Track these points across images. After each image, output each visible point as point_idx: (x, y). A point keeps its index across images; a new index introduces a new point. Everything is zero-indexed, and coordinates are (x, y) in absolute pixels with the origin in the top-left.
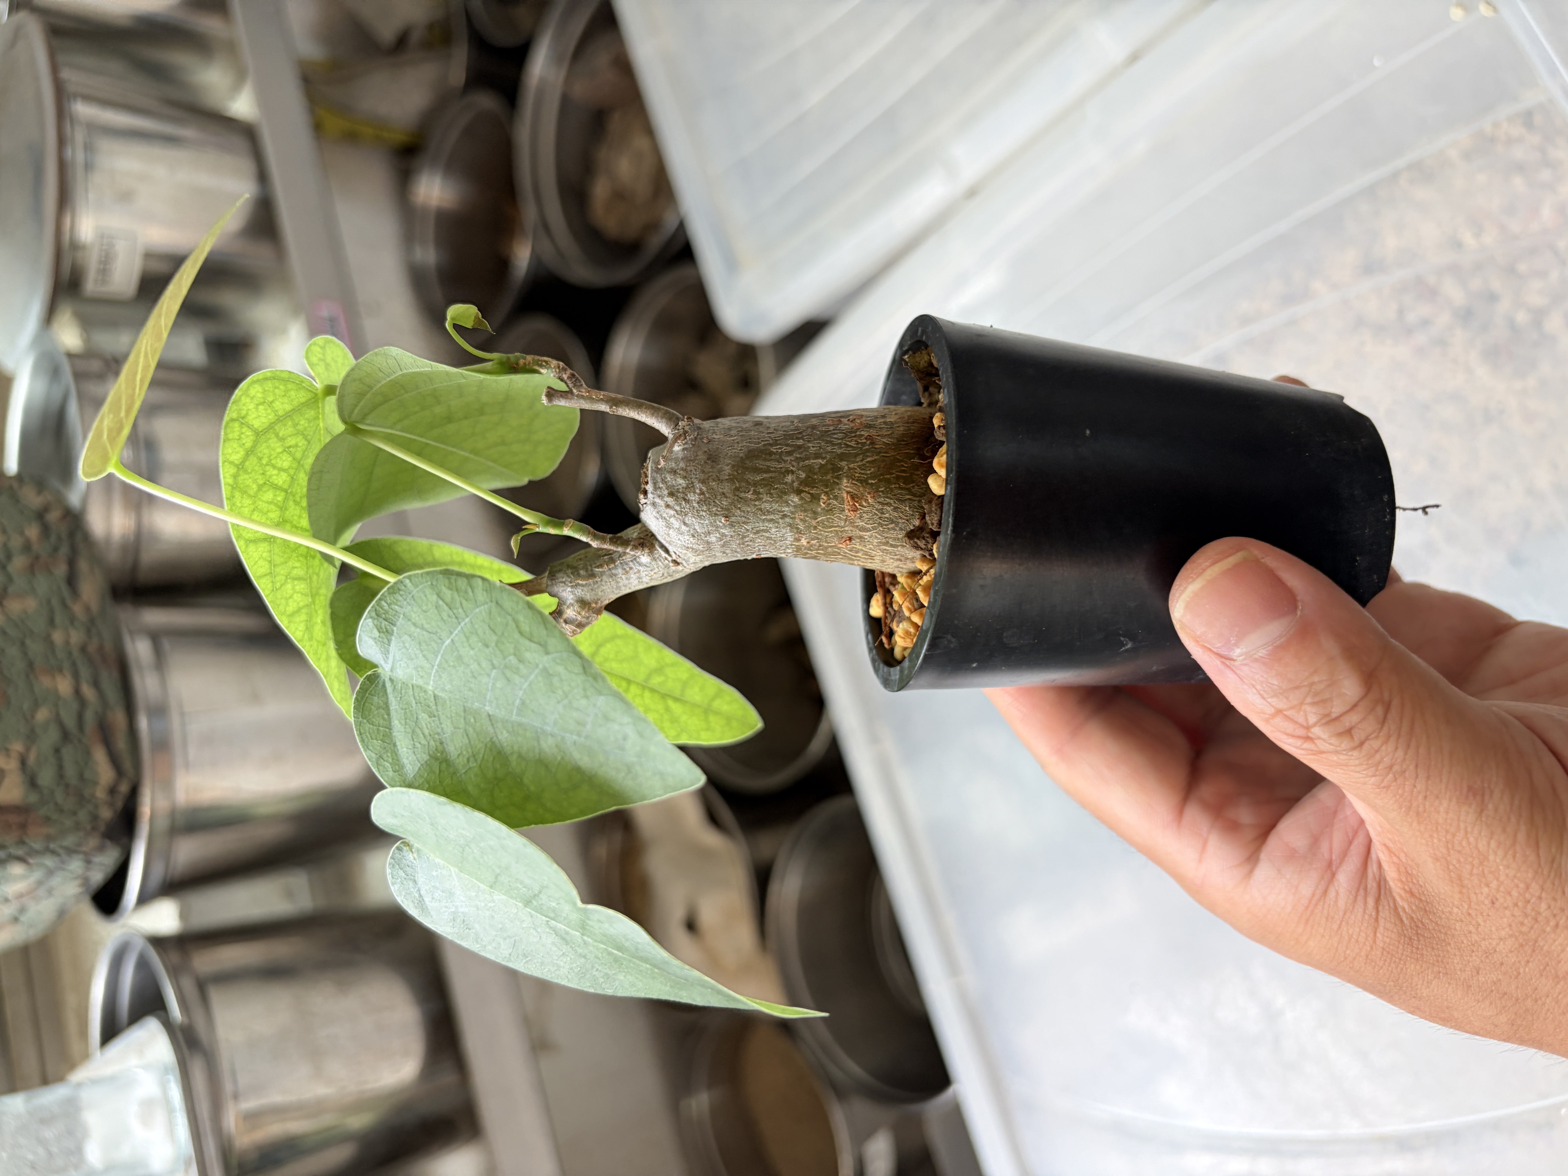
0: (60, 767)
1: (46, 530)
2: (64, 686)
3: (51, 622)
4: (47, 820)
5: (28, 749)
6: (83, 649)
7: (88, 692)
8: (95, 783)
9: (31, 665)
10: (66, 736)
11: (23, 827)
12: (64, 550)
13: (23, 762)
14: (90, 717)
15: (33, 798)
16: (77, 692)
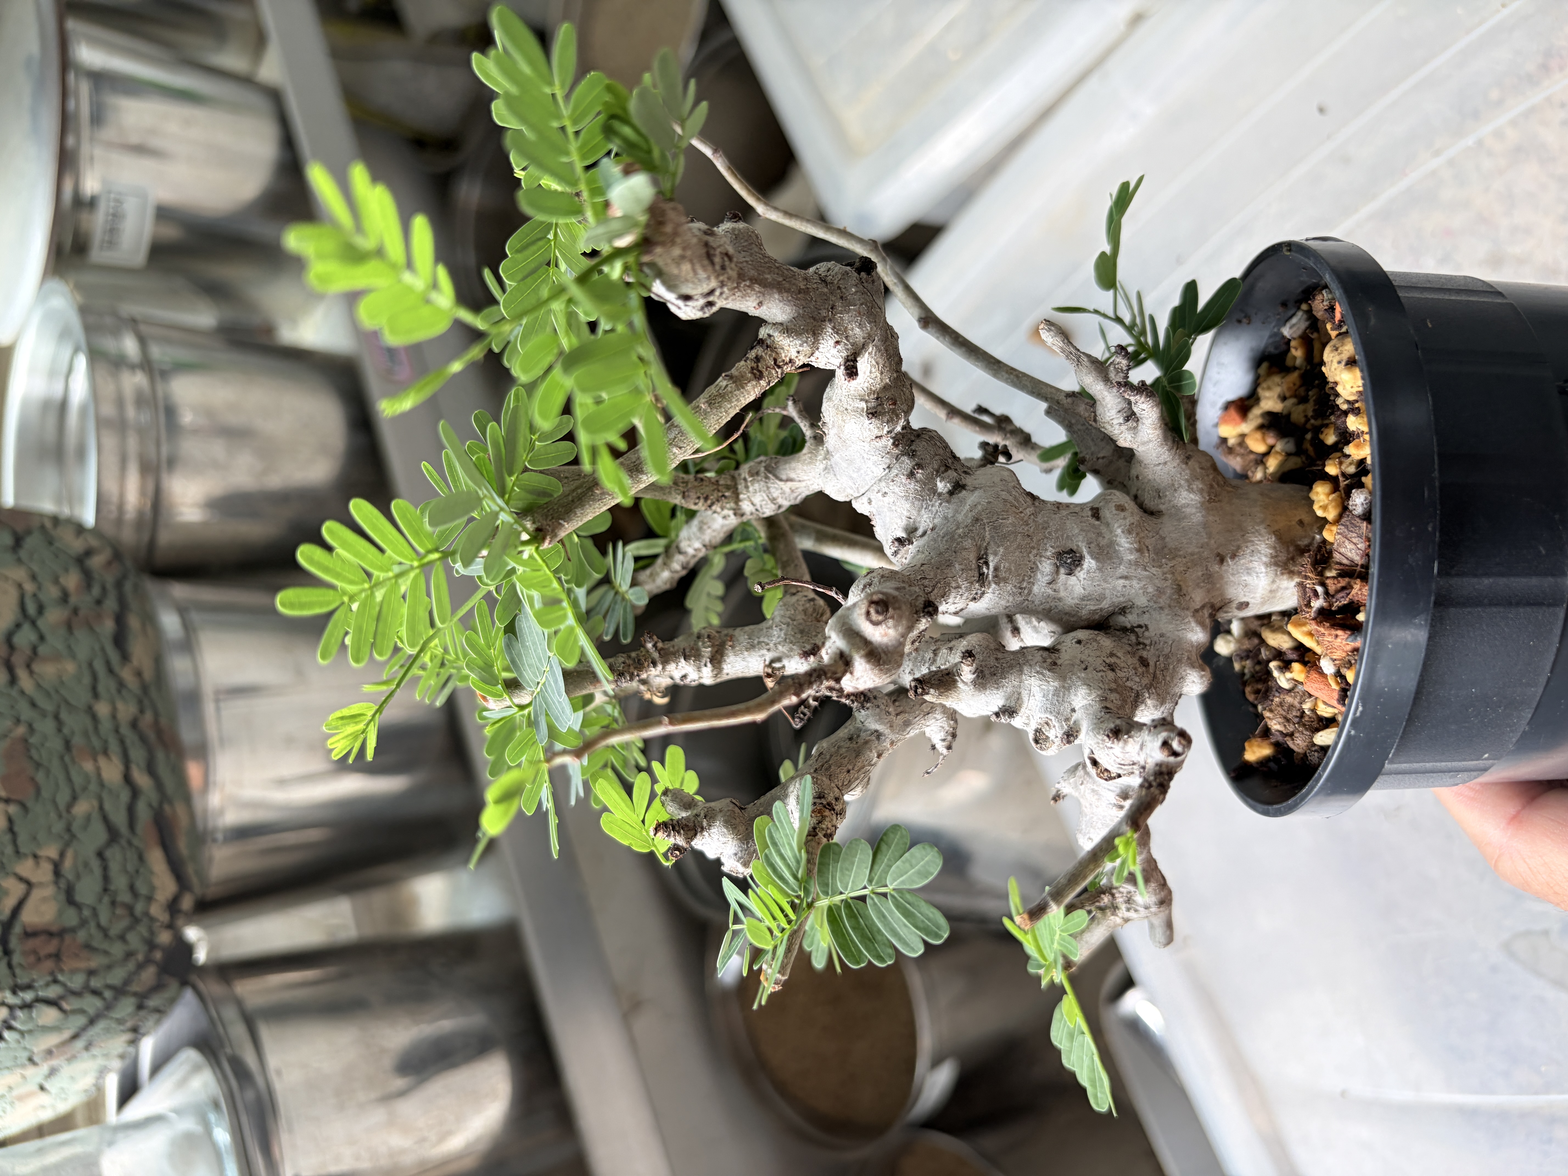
0: (106, 878)
1: (88, 576)
2: (112, 771)
3: (95, 694)
4: (88, 947)
5: (62, 854)
6: (134, 724)
7: (142, 779)
8: (150, 899)
9: (68, 745)
10: (113, 835)
11: (57, 956)
12: (111, 604)
13: (57, 872)
14: (143, 812)
15: (71, 918)
16: (127, 779)
